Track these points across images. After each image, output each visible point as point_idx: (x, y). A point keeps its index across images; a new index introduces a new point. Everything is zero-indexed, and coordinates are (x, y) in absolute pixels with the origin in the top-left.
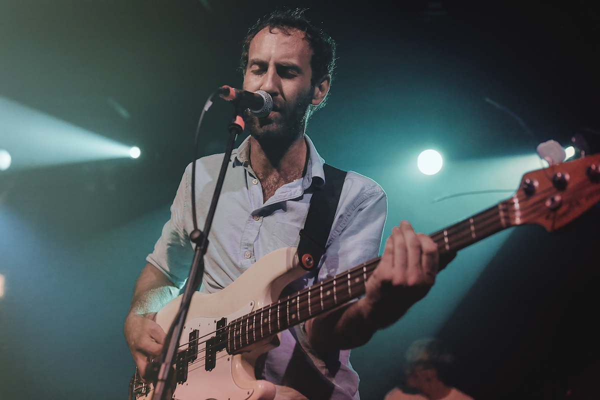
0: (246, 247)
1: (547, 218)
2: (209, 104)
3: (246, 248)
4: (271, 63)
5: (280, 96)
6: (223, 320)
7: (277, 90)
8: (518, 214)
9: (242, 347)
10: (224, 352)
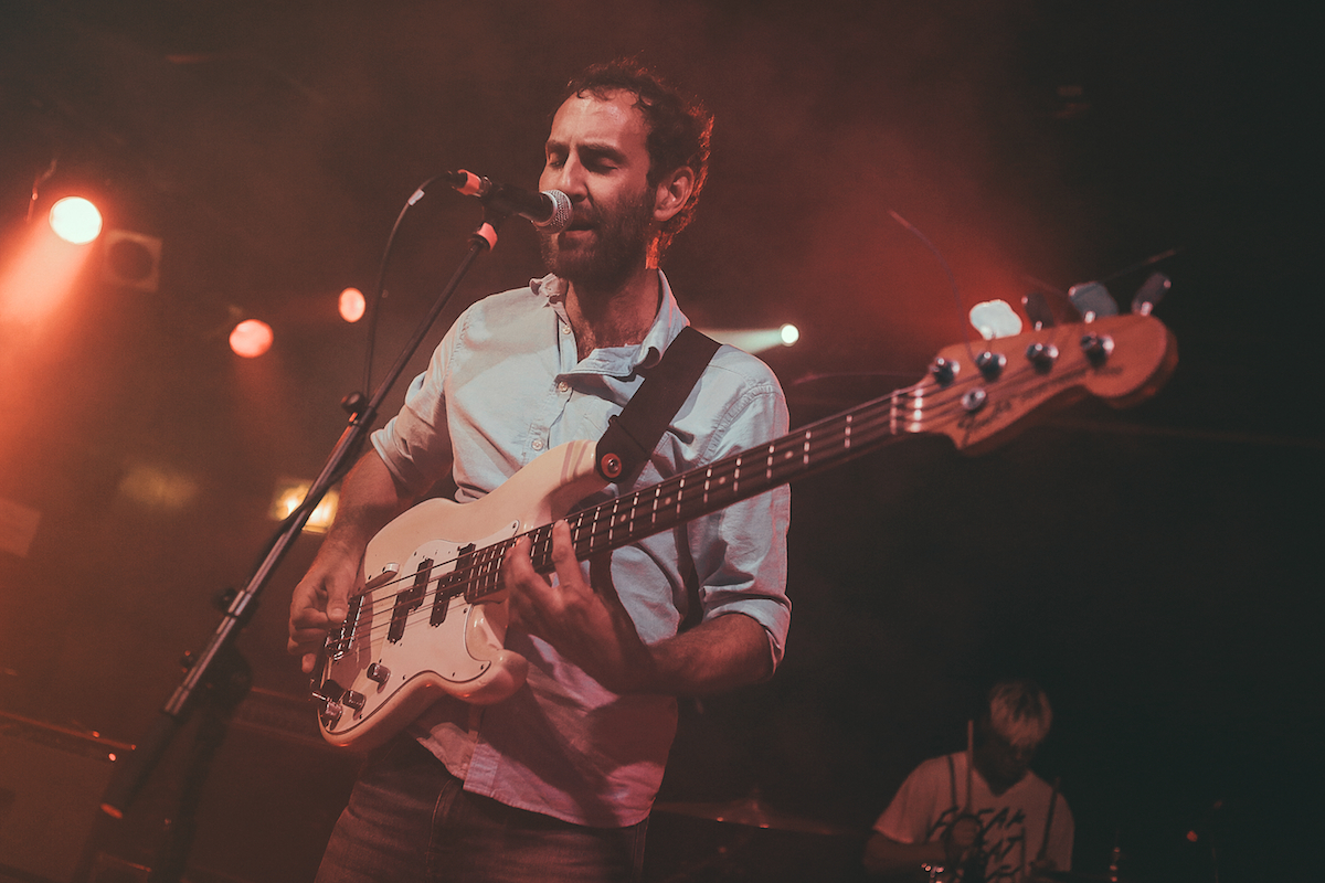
0: (538, 431)
1: (960, 425)
2: (419, 194)
3: (536, 434)
4: (573, 146)
5: (586, 202)
6: (472, 546)
7: (581, 189)
8: (918, 415)
9: (487, 594)
10: (461, 599)
